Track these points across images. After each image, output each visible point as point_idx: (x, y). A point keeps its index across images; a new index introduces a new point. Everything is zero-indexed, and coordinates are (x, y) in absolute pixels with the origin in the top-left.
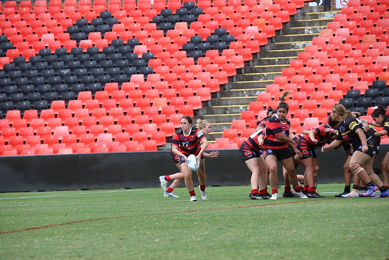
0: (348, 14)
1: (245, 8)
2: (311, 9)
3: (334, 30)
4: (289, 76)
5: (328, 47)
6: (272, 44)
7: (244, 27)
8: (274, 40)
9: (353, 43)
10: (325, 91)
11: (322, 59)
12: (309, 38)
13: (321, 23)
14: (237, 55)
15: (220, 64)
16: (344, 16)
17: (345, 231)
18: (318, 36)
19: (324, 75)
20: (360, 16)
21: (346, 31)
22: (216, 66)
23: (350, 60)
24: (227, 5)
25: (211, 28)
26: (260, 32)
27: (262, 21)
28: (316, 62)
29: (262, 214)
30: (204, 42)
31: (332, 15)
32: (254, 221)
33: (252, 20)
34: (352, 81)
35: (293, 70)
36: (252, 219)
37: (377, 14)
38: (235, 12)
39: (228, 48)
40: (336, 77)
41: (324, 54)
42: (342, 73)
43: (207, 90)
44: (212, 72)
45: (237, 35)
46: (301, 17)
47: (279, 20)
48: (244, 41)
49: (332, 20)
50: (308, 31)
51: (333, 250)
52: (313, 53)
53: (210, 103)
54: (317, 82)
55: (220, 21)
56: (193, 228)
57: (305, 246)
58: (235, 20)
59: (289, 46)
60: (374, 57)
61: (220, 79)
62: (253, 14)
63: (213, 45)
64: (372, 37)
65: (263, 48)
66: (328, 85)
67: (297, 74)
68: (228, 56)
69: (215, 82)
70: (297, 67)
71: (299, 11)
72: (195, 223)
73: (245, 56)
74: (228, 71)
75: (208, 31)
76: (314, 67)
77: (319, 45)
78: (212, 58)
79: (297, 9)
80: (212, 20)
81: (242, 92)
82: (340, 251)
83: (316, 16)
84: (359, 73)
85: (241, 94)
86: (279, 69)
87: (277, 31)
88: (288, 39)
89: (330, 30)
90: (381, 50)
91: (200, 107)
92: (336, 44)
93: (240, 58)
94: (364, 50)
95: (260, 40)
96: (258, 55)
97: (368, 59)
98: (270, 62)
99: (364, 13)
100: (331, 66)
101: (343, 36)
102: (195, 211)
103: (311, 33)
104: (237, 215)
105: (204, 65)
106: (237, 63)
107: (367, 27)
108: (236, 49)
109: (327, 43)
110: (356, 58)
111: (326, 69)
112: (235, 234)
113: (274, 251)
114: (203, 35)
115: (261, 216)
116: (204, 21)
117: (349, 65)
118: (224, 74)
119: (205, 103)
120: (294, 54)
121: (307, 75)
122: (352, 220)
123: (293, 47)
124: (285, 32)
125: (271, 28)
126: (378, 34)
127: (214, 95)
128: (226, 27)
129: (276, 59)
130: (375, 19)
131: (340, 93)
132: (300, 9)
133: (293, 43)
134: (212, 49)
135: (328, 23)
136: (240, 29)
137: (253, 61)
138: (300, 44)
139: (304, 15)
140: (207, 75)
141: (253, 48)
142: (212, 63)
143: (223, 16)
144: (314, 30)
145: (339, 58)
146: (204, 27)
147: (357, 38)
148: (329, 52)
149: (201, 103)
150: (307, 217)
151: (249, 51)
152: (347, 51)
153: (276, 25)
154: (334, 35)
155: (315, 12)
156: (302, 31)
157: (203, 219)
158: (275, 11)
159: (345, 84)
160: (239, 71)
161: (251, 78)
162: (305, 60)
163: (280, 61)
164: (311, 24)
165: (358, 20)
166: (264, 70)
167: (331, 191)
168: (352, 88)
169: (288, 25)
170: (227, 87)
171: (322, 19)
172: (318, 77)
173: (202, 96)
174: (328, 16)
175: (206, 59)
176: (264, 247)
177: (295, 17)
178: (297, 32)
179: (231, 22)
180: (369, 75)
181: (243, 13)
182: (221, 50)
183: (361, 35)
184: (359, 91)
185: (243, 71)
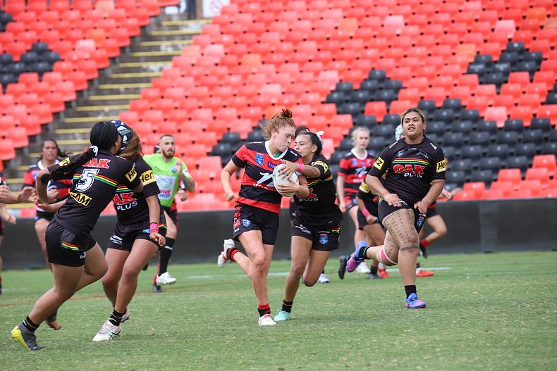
0: (222, 25)
1: (74, 15)
2: (169, 18)
3: (203, 46)
4: (141, 111)
5: (195, 71)
6: (115, 67)
7: (74, 41)
8: (117, 60)
9: (230, 66)
10: (193, 133)
11: (186, 88)
12: (167, 58)
13: (184, 37)
14: (64, 81)
15: (41, 93)
16: (216, 28)
17: (222, 330)
18: (179, 55)
19: (190, 111)
20: (237, 27)
21: (219, 49)
22: (34, 97)
23: (226, 90)
24: (49, 10)
25: (27, 42)
26: (97, 48)
27: (100, 33)
28: (179, 92)
29: (105, 308)
30: (16, 62)
31: (199, 26)
32: (93, 318)
33: (85, 30)
34: (229, 120)
35: (145, 104)
36: (90, 315)
37: (261, 26)
38: (61, 20)
39: (51, 71)
40: (206, 114)
41: (190, 80)
42: (215, 108)
43: (21, 132)
44: (29, 105)
45: (64, 51)
46: (156, 28)
47: (124, 32)
48: (74, 62)
49: (199, 34)
50: (166, 48)
51: (206, 358)
52: (173, 79)
53: (26, 151)
54: (180, 121)
55: (39, 32)
56: (4, 330)
57: (167, 353)
58: (62, 31)
59: (139, 70)
60: (259, 85)
61: (41, 116)
62: (87, 23)
63: (29, 65)
64: (255, 58)
65: (101, 72)
66: (196, 125)
67: (152, 109)
68: (52, 83)
69: (34, 120)
70: (152, 100)
71: (153, 20)
72: (8, 323)
73: (76, 83)
74: (53, 104)
75: (21, 47)
76: (175, 99)
77: (182, 68)
78: (28, 85)
79: (151, 17)
80: (27, 30)
81: (73, 134)
82: (216, 359)
83: (176, 27)
84: (239, 107)
85: (71, 137)
86: (125, 102)
87: (122, 49)
88: (137, 60)
89: (197, 48)
90: (268, 76)
91: (12, 156)
92: (206, 67)
93: (69, 86)
94: (245, 76)
95: (99, 60)
96: (96, 82)
97: (250, 89)
98: (112, 92)
99: (244, 24)
100: (200, 98)
101: (215, 55)
102: (7, 305)
103: (170, 51)
104: (69, 311)
105: (16, 95)
106: (65, 93)
107: (249, 44)
108: (64, 72)
109: (193, 65)
110: (234, 86)
111: (192, 102)
112: (66, 338)
113: (123, 361)
114: (14, 53)
115: (103, 311)
116: (16, 33)
117: (224, 97)
118: (46, 108)
119: (19, 151)
120: (147, 80)
121: (166, 110)
122: (231, 315)
123: (145, 70)
124: (134, 48)
125: (112, 43)
126: (263, 54)
127: (32, 138)
128: (48, 41)
129: (122, 87)
130: (259, 33)
131: (213, 137)
132: (155, 16)
133: (144, 65)
134: (28, 72)
135: (195, 37)
136: (67, 44)
137: (88, 90)
138: (154, 67)
139: (159, 26)
140: (21, 109)
141: (88, 71)
142: (28, 93)
143: (42, 25)
144: (175, 47)
145: (211, 87)
146: (16, 41)
147: (233, 59)
148: (197, 78)
149: (13, 150)
150: (168, 312)
151: (81, 75)
152: (221, 77)
153: (120, 39)
154: (203, 55)
155: (176, 22)
156: (157, 48)
157: (19, 317)
158: (118, 19)
159: (219, 124)
160: (68, 104)
161: (86, 114)
162: (163, 89)
163: (127, 91)
164: (170, 38)
165: (236, 34)
166: (104, 103)
167: (202, 275)
168: (229, 129)
169: (137, 39)
170: (51, 127)
171: (185, 31)
172: (181, 114)
173: (15, 139)
174: (193, 27)
175: (20, 87)
176: (108, 356)
177: (147, 29)
178: (150, 49)
179: (55, 34)
180: (252, 111)
181: (72, 21)
182: (41, 73)
183: (240, 55)
184: (238, 134)
185: (74, 104)
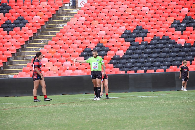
0: (85, 10)
1: (33, 7)
2: (66, 8)
3: (78, 18)
4: (56, 41)
5: (75, 27)
6: (47, 25)
7: (33, 16)
8: (48, 23)
9: (87, 25)
10: (74, 48)
11: (72, 33)
12: (65, 22)
13: (71, 14)
14: (29, 30)
15: (21, 34)
16: (83, 11)
17: (84, 118)
18: (70, 21)
19: (73, 40)
20: (90, 11)
21: (83, 19)
22: (19, 35)
23: (86, 33)
24: (24, 5)
25: (16, 16)
26: (41, 18)
27: (42, 13)
28: (69, 34)
29: (43, 110)
30: (12, 23)
31: (77, 11)
32: (39, 114)
33: (36, 12)
34: (87, 44)
35: (57, 38)
36: (38, 112)
37: (98, 11)
38: (28, 8)
39: (25, 26)
40: (79, 41)
41: (73, 30)
42: (82, 40)
43: (14, 48)
44: (17, 38)
45: (29, 20)
46: (61, 12)
47: (50, 13)
48: (33, 23)
49: (77, 13)
50: (65, 18)
51: (78, 127)
52: (67, 29)
53: (16, 54)
54: (70, 44)
55: (20, 13)
56: (7, 118)
57: (64, 126)
58: (28, 12)
59: (55, 26)
60: (98, 31)
61: (21, 42)
62: (37, 10)
63: (17, 25)
64: (96, 22)
65: (43, 27)
66: (75, 45)
67: (60, 40)
68: (25, 31)
69: (18, 44)
70: (60, 36)
71: (60, 8)
72: (9, 115)
73: (33, 31)
74: (25, 38)
75: (14, 18)
76: (68, 36)
77: (71, 25)
78: (16, 31)
79: (59, 7)
80: (16, 12)
81: (32, 48)
82: (82, 128)
83: (69, 11)
84: (90, 39)
85: (32, 50)
86: (51, 37)
87: (50, 18)
88: (55, 22)
89: (76, 18)
90: (101, 28)
91: (11, 56)
92: (79, 25)
93: (31, 32)
94: (92, 28)
95: (41, 23)
96: (40, 30)
97: (94, 33)
98: (46, 34)
99: (92, 10)
100: (77, 36)
101: (82, 21)
102: (8, 109)
103: (66, 19)
104: (30, 111)
105: (12, 35)
106: (29, 34)
107: (94, 17)
108: (29, 27)
109: (74, 24)
110: (89, 32)
111: (74, 37)
112: (29, 120)
113: (49, 128)
114: (12, 20)
115: (42, 111)
116: (12, 13)
117: (85, 36)
118: (23, 40)
119: (13, 54)
120: (58, 30)
121: (65, 40)
122: (87, 113)
123: (57, 26)
124: (54, 19)
125: (46, 16)
126: (99, 20)
127: (18, 50)
128: (24, 16)
129: (49, 32)
130: (98, 13)
131: (81, 49)
133: (57, 24)
134: (16, 27)
135: (75, 15)
136: (30, 17)
137: (38, 33)
138: (61, 25)
139: (63, 10)
140: (14, 40)
141: (37, 27)
142: (16, 34)
143: (22, 10)
144: (68, 18)
145: (81, 32)
146: (12, 16)
147: (89, 22)
148: (76, 29)
149: (11, 54)
150: (65, 111)
151: (35, 28)
152: (84, 29)
153: (49, 15)
154: (78, 21)
155: (68, 9)
156: (62, 18)
157: (13, 113)
158: (48, 8)
159: (83, 45)
160: (30, 38)
161: (37, 42)
162: (64, 33)
163: (51, 33)
164: (66, 15)
165: (89, 13)
166: (43, 38)
167: (77, 98)
168: (87, 47)
169: (55, 15)
170: (24, 46)
171: (72, 12)
172: (70, 41)
173: (12, 51)
174: (74, 11)
175: (14, 32)
176: (44, 127)
177: (58, 11)
178: (59, 19)
179: (26, 13)
180: (95, 40)
181: (32, 9)
182: (21, 27)
183: (91, 21)
184: (91, 49)
185: (32, 38)
